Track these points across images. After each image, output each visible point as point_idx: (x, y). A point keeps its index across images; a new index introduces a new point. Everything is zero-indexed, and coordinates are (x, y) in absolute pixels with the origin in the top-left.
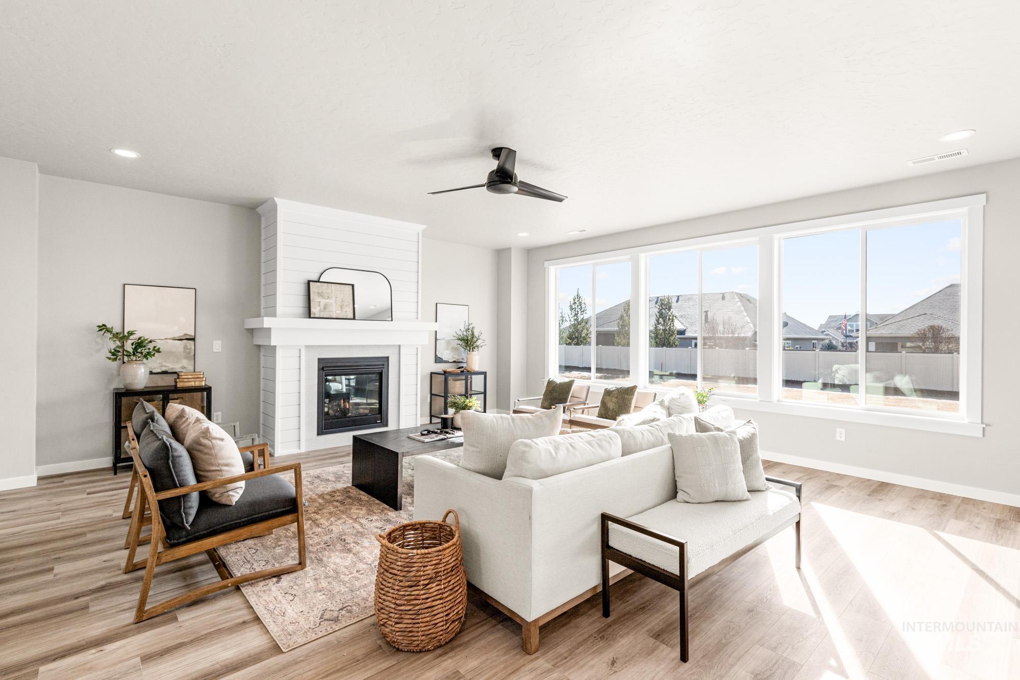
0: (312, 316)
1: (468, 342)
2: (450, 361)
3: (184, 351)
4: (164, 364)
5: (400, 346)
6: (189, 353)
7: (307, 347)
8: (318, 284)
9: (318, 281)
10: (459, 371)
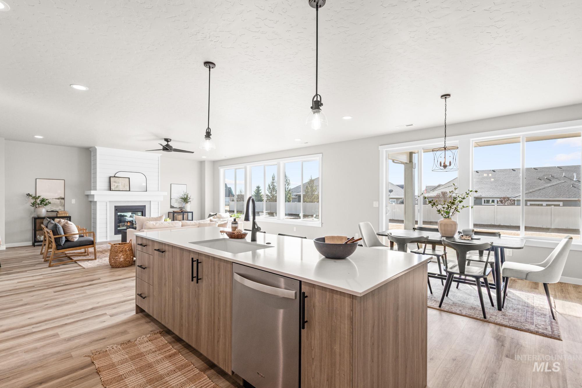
0: (111, 190)
1: (185, 200)
2: (178, 207)
3: (60, 203)
4: (52, 208)
5: (150, 201)
6: (62, 204)
7: (110, 202)
8: (114, 178)
9: (115, 177)
10: (180, 211)
